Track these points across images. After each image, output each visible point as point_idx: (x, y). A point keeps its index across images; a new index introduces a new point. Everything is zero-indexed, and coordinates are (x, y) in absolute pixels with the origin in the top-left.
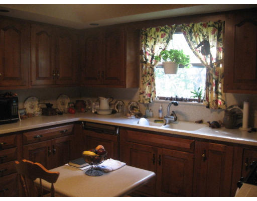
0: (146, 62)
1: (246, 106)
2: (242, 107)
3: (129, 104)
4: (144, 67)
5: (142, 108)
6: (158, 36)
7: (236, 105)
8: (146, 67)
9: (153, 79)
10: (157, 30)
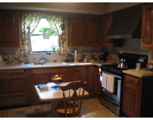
0: (24, 33)
1: (76, 52)
2: (74, 52)
3: (13, 57)
4: (23, 36)
5: (22, 58)
6: (33, 19)
7: (70, 52)
8: (25, 36)
9: (30, 42)
10: (32, 16)
